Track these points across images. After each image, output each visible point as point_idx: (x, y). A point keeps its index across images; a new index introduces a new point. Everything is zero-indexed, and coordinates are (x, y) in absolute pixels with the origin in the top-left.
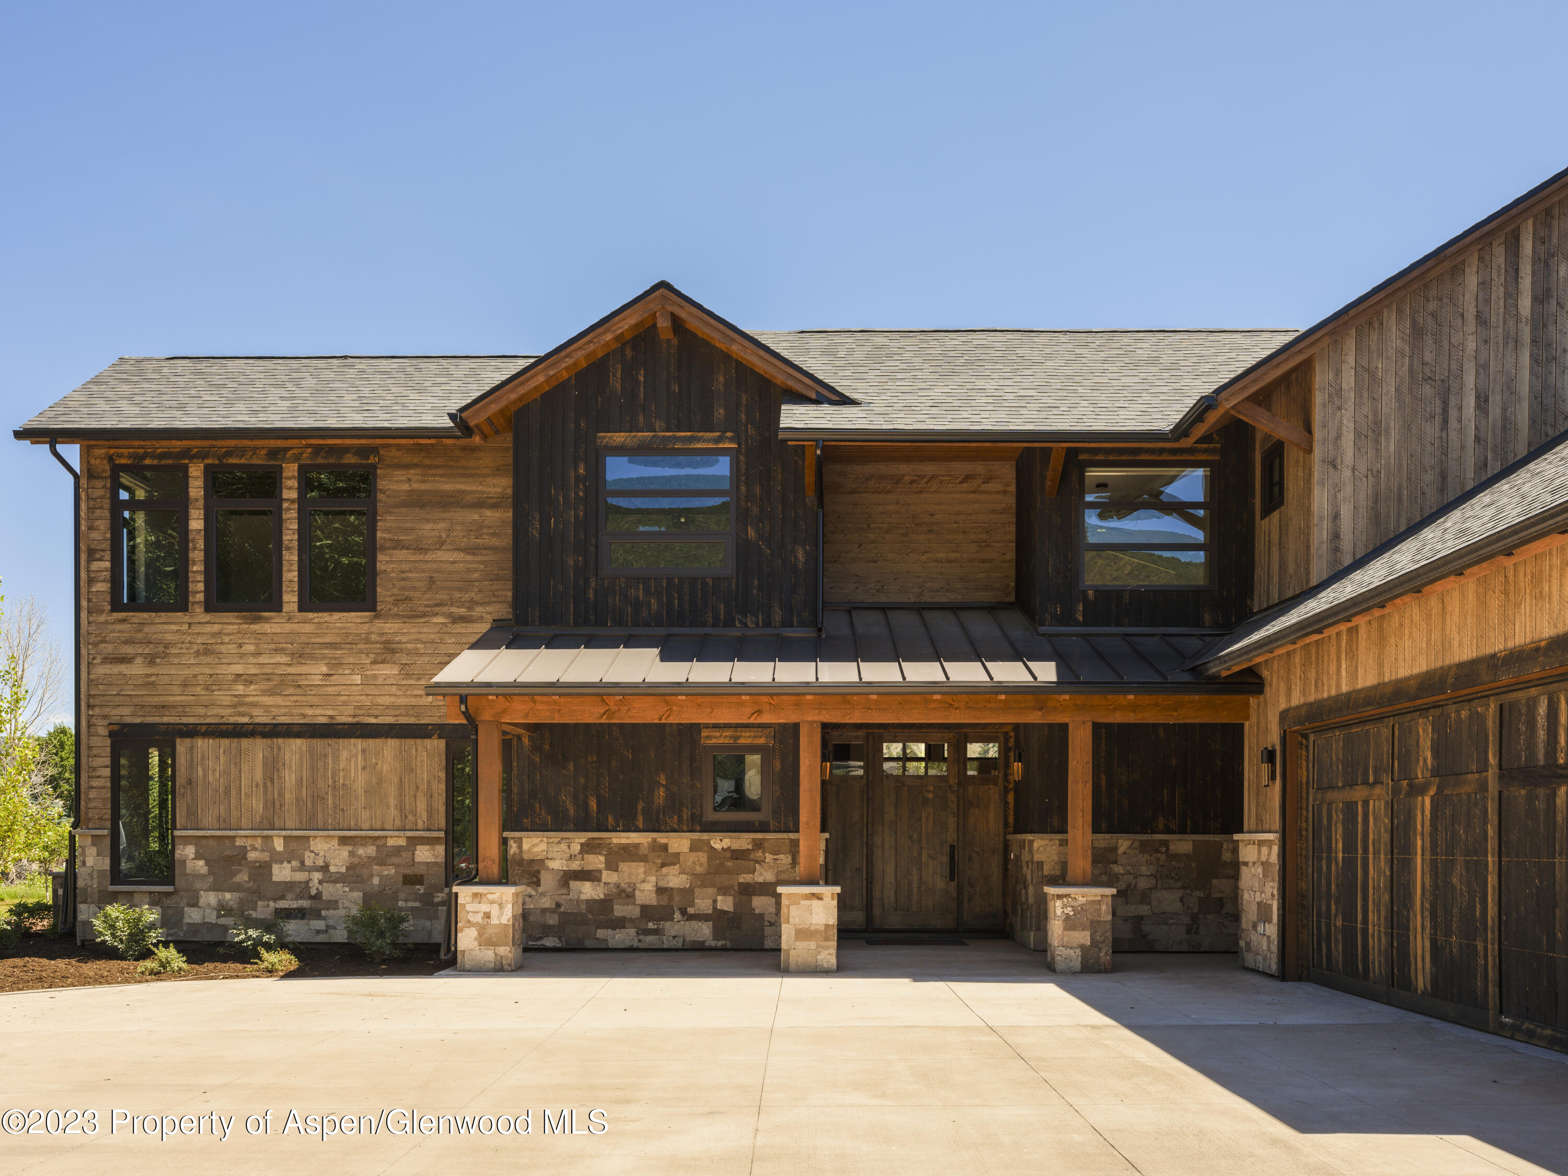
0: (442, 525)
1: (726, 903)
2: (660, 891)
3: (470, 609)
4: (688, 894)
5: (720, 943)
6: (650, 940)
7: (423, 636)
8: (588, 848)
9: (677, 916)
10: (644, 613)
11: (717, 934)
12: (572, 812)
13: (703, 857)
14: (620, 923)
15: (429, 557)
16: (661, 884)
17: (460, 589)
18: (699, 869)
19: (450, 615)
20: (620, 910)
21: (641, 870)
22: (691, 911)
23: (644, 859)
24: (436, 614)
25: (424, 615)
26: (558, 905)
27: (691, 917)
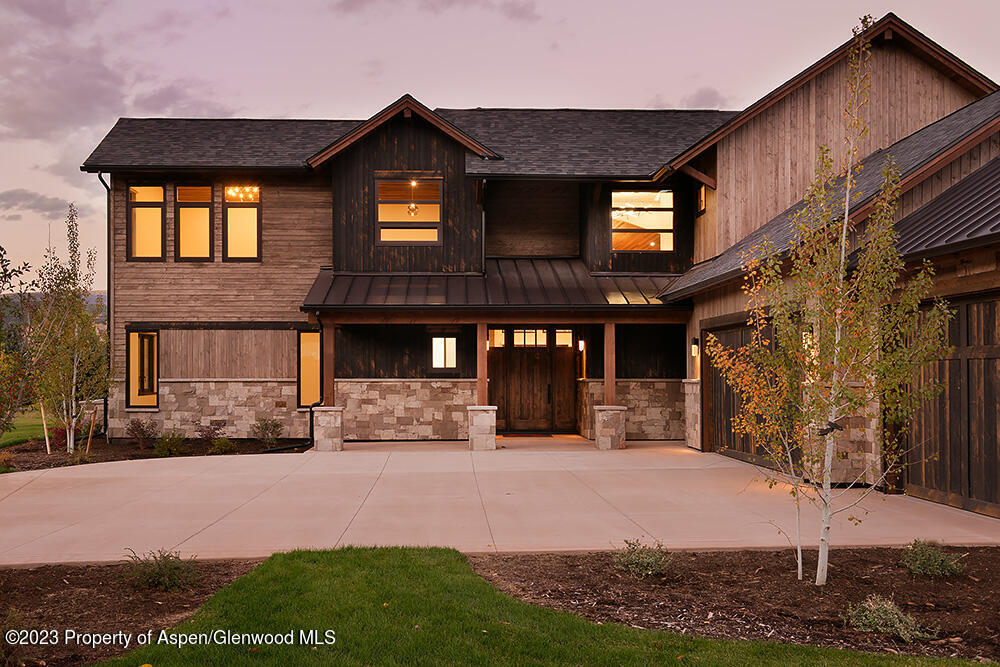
0: (295, 216)
1: (439, 416)
2: (407, 409)
3: (310, 261)
4: (420, 410)
5: (436, 437)
6: (401, 436)
7: (285, 276)
8: (370, 387)
9: (415, 422)
10: (398, 264)
11: (435, 432)
12: (362, 368)
13: (428, 392)
14: (386, 427)
15: (289, 233)
16: (407, 406)
17: (304, 251)
18: (426, 398)
19: (299, 264)
20: (386, 420)
21: (397, 399)
22: (421, 420)
23: (398, 393)
24: (292, 263)
25: (286, 264)
26: (356, 417)
27: (422, 424)
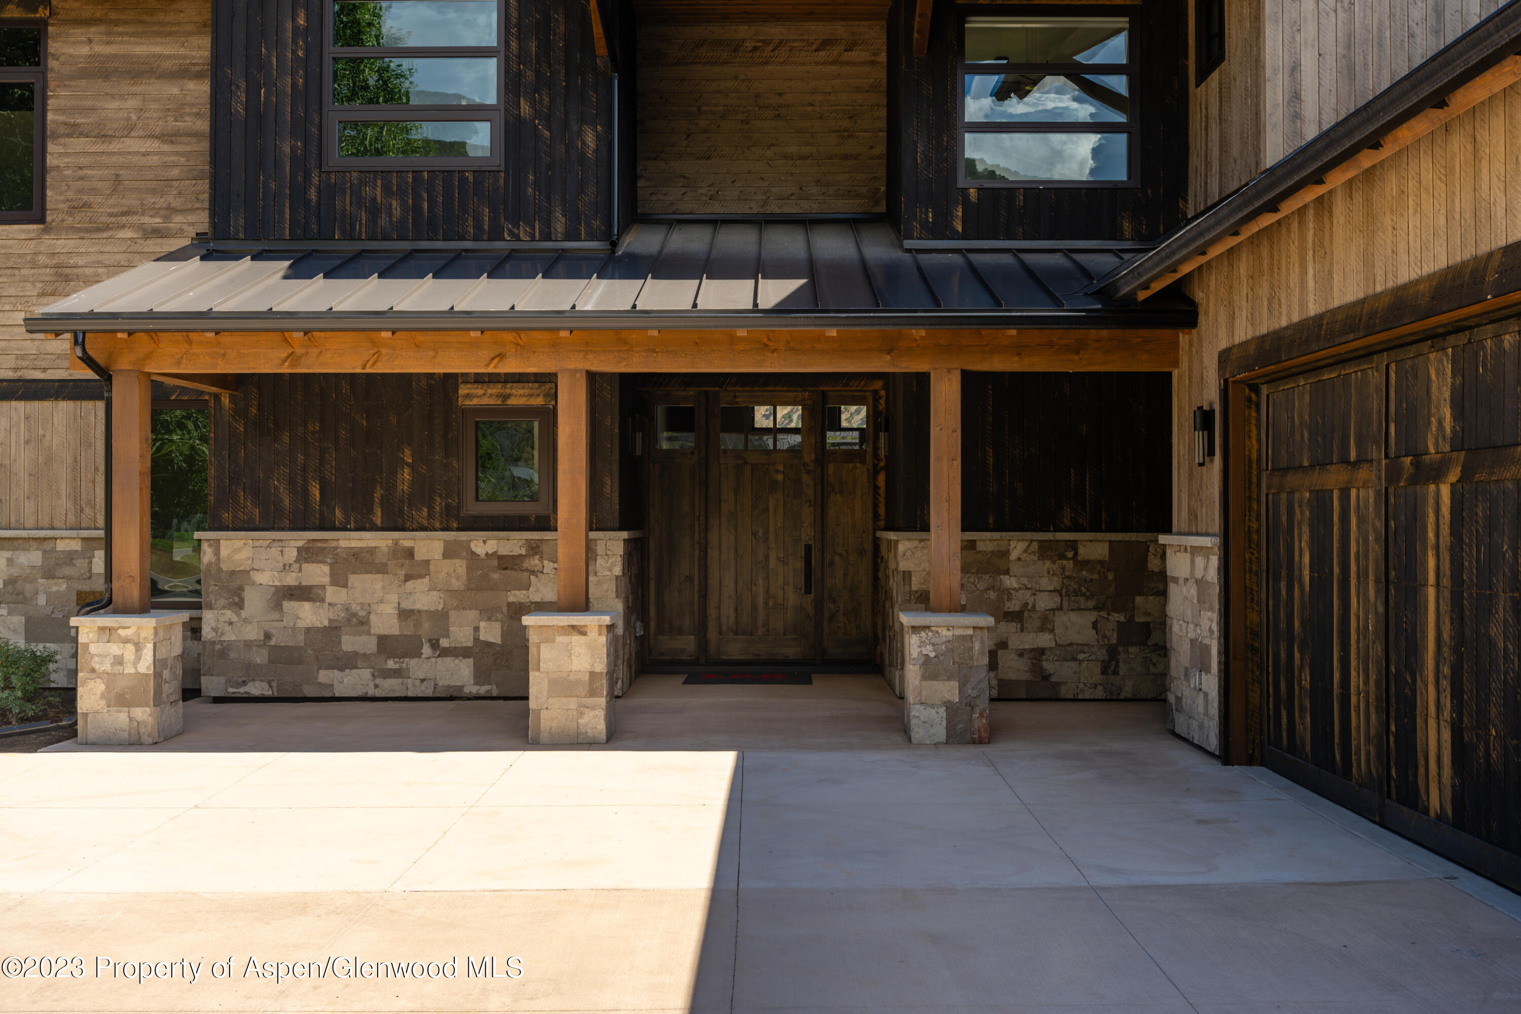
0: (132, 103)
1: (491, 633)
2: (404, 614)
3: (167, 219)
4: (441, 618)
5: (483, 690)
6: (390, 686)
7: (105, 258)
8: (307, 554)
9: (427, 650)
10: (383, 221)
11: (480, 675)
12: (287, 502)
13: (460, 566)
14: (348, 662)
15: (114, 146)
16: (406, 605)
17: (154, 192)
18: (456, 584)
19: (141, 228)
20: (349, 643)
21: (378, 585)
22: (444, 643)
23: (382, 569)
24: (123, 227)
25: (107, 228)
26: (268, 636)
27: (446, 653)
